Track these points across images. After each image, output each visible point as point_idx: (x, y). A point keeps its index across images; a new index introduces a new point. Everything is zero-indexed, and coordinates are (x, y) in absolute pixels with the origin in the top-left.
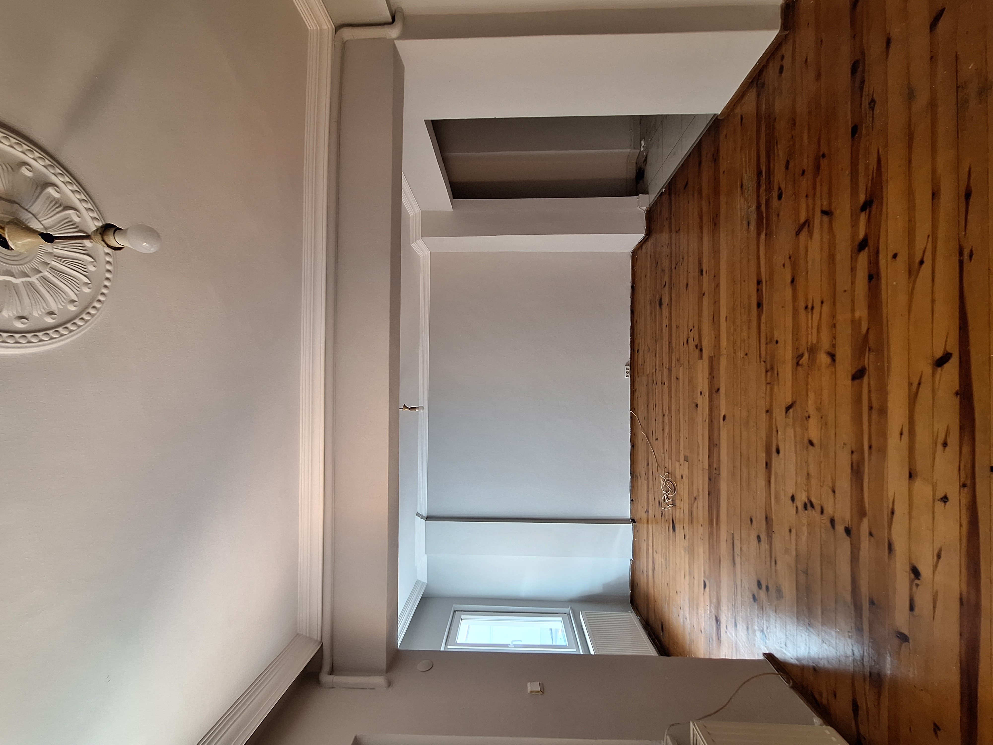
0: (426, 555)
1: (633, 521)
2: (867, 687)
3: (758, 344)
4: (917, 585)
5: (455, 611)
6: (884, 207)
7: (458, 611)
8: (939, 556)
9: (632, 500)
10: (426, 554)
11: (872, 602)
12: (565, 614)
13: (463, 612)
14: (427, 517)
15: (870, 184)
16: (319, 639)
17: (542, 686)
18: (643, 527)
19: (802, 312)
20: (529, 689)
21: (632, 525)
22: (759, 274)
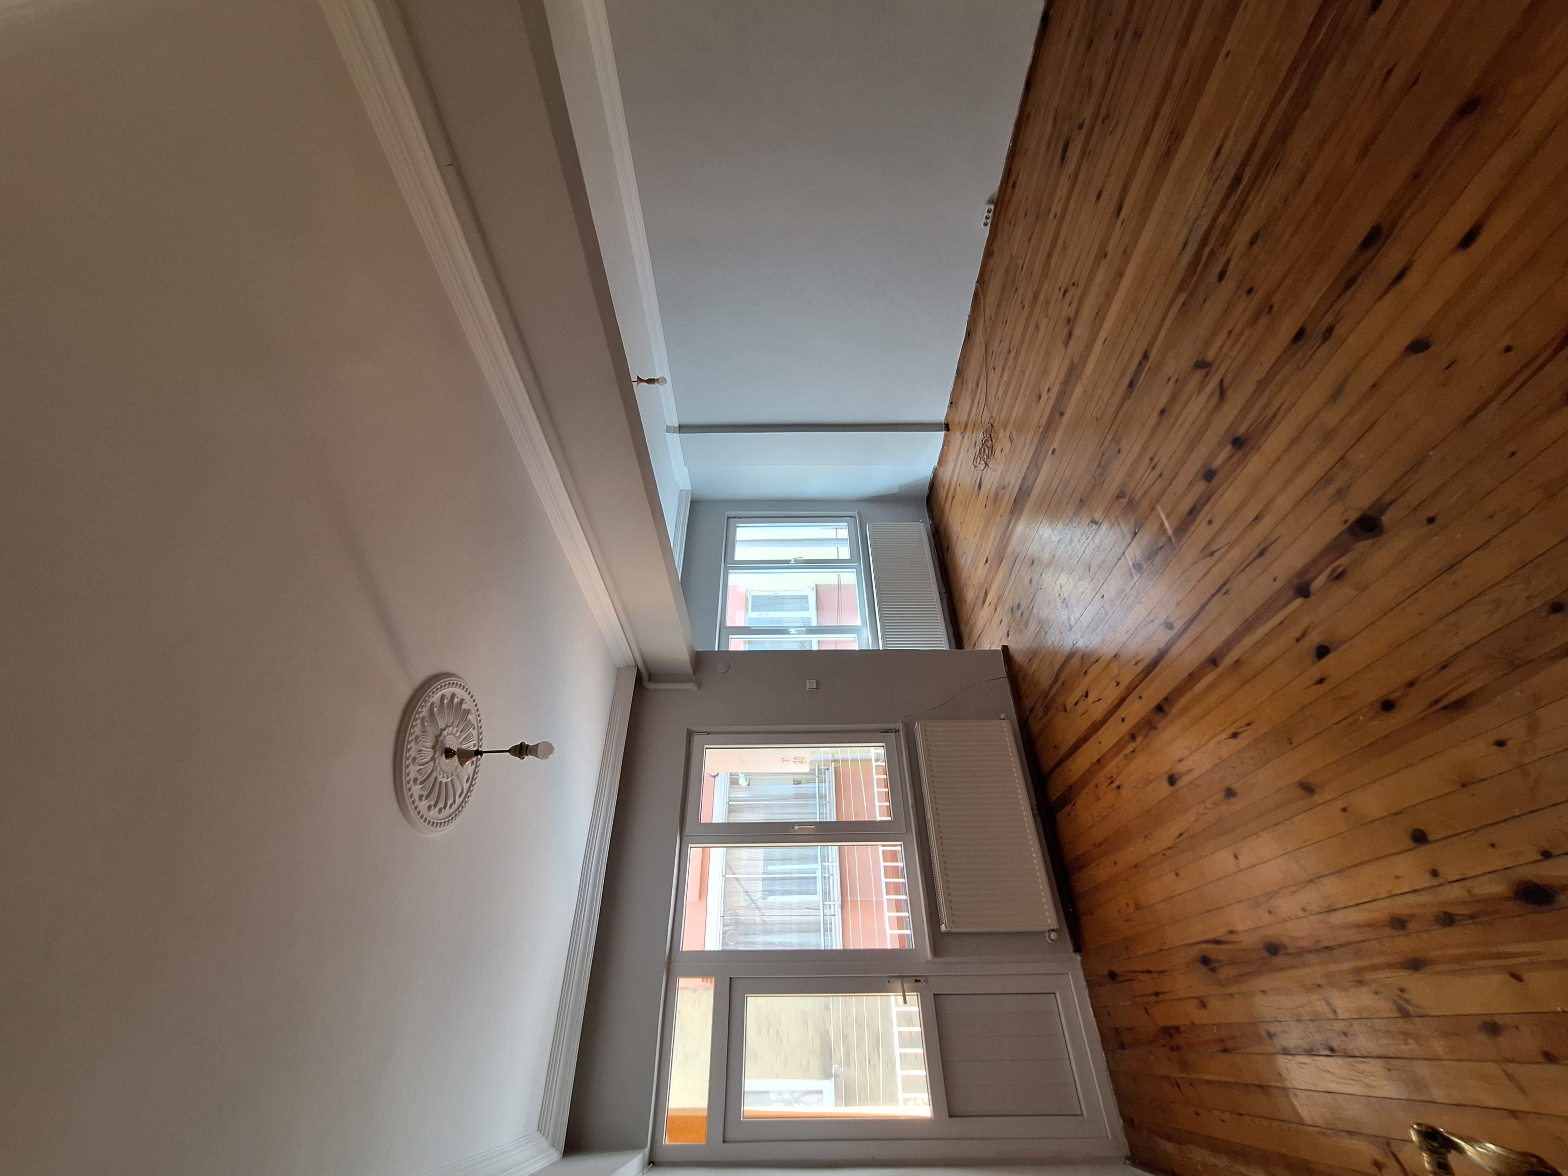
0: (686, 468)
1: (947, 427)
2: (1041, 709)
3: (1109, 425)
4: (1083, 700)
5: (728, 518)
6: (1240, 468)
7: (732, 517)
8: (1098, 700)
9: (951, 403)
10: (685, 466)
11: (1063, 683)
12: (851, 517)
13: (737, 520)
14: (680, 426)
15: (1253, 427)
16: (634, 664)
17: (818, 683)
18: (956, 436)
19: (1146, 461)
20: (808, 686)
21: (944, 432)
22: (1151, 345)
